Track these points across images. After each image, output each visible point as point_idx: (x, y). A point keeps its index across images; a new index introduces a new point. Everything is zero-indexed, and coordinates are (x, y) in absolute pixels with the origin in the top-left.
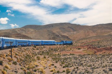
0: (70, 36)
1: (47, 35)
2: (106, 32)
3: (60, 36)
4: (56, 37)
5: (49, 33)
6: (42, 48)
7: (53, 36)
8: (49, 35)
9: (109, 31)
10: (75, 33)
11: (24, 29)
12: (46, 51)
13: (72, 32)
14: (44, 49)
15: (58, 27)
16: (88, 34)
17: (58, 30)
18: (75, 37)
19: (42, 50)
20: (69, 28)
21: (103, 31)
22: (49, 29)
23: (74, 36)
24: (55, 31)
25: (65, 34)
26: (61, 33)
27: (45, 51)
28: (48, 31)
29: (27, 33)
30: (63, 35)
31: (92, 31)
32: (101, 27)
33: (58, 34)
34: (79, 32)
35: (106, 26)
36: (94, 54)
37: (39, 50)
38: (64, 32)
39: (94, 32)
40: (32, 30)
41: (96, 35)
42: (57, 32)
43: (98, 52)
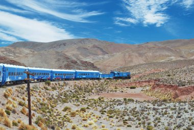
0: (97, 63)
1: (56, 60)
2: (163, 56)
3: (78, 62)
4: (72, 64)
5: (59, 57)
6: (62, 86)
7: (66, 63)
8: (59, 60)
9: (167, 53)
10: (106, 56)
11: (13, 50)
12: (71, 92)
13: (100, 56)
14: (67, 88)
15: (75, 46)
16: (129, 59)
17: (76, 52)
18: (107, 65)
19: (63, 91)
20: (96, 48)
21: (158, 54)
22: (59, 50)
23: (104, 62)
24: (69, 54)
25: (88, 60)
26: (81, 57)
27: (68, 93)
28: (57, 52)
29: (18, 57)
30: (84, 60)
31: (137, 54)
32: (154, 47)
33: (76, 60)
34: (113, 56)
35: (163, 46)
36: (174, 98)
37: (56, 89)
38: (86, 56)
39: (141, 55)
40: (27, 51)
41: (145, 61)
42: (73, 55)
43: (182, 95)
